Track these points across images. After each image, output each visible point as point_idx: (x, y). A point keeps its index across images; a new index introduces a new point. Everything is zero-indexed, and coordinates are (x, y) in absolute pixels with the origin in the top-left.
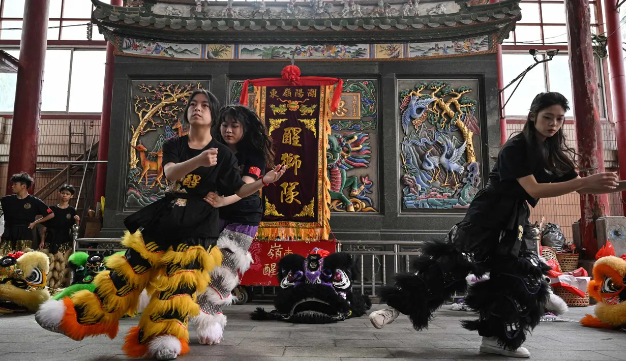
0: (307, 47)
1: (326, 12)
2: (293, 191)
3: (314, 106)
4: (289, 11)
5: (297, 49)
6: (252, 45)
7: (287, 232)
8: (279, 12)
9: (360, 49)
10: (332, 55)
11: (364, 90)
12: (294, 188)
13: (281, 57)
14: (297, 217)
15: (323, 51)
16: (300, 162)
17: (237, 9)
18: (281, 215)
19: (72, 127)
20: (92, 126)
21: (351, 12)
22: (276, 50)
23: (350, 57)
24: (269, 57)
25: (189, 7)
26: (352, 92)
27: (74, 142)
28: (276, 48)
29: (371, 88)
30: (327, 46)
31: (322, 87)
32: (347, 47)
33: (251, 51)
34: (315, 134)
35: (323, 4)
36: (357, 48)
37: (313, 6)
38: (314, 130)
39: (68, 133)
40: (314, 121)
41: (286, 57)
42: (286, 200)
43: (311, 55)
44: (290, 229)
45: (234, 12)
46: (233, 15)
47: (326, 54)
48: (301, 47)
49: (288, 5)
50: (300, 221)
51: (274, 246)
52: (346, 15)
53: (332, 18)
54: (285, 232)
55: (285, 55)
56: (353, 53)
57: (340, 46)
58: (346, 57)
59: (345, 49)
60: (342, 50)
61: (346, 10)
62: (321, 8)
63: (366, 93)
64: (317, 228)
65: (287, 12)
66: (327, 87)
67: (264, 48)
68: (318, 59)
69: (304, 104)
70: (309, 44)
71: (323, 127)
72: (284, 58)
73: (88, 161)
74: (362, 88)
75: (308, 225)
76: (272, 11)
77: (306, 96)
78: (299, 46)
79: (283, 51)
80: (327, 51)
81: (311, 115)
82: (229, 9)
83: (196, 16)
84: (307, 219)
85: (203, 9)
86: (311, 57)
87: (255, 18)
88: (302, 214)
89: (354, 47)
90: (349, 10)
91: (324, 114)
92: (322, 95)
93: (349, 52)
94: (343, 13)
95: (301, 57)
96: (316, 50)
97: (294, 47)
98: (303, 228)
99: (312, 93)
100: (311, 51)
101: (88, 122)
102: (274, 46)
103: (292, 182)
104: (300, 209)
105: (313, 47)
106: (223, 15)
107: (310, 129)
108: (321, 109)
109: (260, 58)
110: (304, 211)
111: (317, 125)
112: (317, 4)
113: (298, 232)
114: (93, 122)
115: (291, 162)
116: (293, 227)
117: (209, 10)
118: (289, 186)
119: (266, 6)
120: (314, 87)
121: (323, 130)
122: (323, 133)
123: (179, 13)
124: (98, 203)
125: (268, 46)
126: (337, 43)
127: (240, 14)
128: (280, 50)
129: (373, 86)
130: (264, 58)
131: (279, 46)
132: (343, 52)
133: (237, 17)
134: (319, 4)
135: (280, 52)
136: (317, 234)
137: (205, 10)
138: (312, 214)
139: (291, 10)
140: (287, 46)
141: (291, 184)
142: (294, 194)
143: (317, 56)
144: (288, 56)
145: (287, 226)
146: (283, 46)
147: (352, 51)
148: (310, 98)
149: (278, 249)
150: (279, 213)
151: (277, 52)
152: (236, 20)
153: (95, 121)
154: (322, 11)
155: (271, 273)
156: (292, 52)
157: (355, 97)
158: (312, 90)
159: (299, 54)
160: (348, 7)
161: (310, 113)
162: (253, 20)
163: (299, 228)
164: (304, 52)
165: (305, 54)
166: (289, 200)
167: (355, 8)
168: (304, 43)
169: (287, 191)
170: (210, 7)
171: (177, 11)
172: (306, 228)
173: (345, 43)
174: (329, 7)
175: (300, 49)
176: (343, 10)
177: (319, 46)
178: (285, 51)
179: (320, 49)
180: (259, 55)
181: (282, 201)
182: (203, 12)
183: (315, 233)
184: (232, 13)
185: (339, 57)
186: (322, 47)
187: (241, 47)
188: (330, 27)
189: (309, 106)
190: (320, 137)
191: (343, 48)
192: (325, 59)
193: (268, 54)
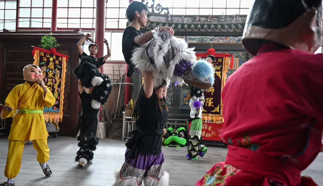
0: (217, 38)
1: (225, 20)
2: (211, 101)
3: (221, 66)
4: (209, 20)
5: (212, 39)
6: (193, 36)
7: (208, 118)
8: (204, 20)
9: (240, 38)
10: (227, 41)
11: (240, 57)
12: (211, 100)
13: (205, 42)
14: (212, 112)
15: (223, 39)
16: (214, 89)
17: (186, 19)
18: (206, 111)
19: (114, 67)
20: (121, 66)
21: (236, 21)
22: (203, 39)
23: (235, 42)
24: (200, 42)
25: (165, 17)
26: (235, 57)
27: (115, 74)
28: (203, 38)
29: (244, 56)
30: (225, 37)
31: (224, 58)
32: (234, 38)
33: (192, 39)
34: (220, 78)
35: (224, 17)
36: (239, 38)
37: (219, 18)
38: (220, 76)
39: (112, 69)
40: (220, 72)
41: (207, 42)
42: (208, 105)
43: (218, 41)
44: (209, 117)
45: (185, 20)
46: (184, 22)
47: (225, 41)
48: (214, 37)
49: (208, 17)
50: (213, 114)
51: (204, 124)
52: (234, 22)
53: (228, 23)
54: (207, 118)
55: (207, 41)
56: (237, 40)
57: (231, 37)
58: (234, 42)
59: (233, 39)
60: (232, 39)
61: (234, 20)
62: (223, 19)
63: (241, 58)
64: (220, 116)
65: (208, 20)
66: (226, 58)
67: (198, 38)
68: (221, 43)
69: (216, 65)
70: (217, 36)
71: (224, 75)
72: (206, 42)
73: (121, 83)
74: (240, 56)
75: (216, 115)
76: (201, 20)
77: (217, 62)
78: (213, 37)
79: (206, 39)
80: (226, 39)
81: (219, 70)
82: (183, 19)
83: (168, 22)
84: (216, 113)
85: (171, 19)
86: (218, 42)
87: (194, 23)
88: (214, 111)
89: (237, 38)
90: (235, 20)
91: (224, 69)
92: (224, 61)
93: (235, 40)
94: (233, 21)
95: (214, 42)
96: (221, 39)
97: (211, 37)
98: (214, 116)
99: (220, 60)
100: (218, 40)
101: (120, 65)
102: (202, 37)
103: (210, 98)
104: (213, 109)
105: (219, 37)
106: (180, 21)
107: (218, 76)
108: (223, 67)
109: (196, 42)
110: (215, 110)
111: (221, 74)
112: (221, 17)
113: (212, 118)
114: (121, 65)
115: (210, 90)
116: (210, 116)
117: (174, 19)
118: (209, 100)
119: (199, 17)
120: (220, 58)
121: (224, 76)
122: (224, 77)
123: (161, 21)
124: (129, 102)
125: (200, 37)
126: (230, 36)
127: (187, 21)
128: (205, 39)
129: (244, 55)
130: (198, 42)
131: (204, 37)
132: (232, 40)
133: (186, 23)
134: (222, 17)
135: (205, 40)
136: (220, 119)
137: (172, 19)
138: (218, 111)
139: (210, 19)
140: (208, 37)
141: (210, 99)
142: (211, 103)
143: (221, 41)
144: (208, 41)
145: (208, 116)
146: (207, 37)
147: (236, 40)
148: (218, 62)
149: (206, 126)
150: (205, 110)
151: (204, 39)
152: (186, 24)
153: (122, 64)
154: (223, 20)
155: (203, 135)
156: (210, 39)
157: (236, 60)
158: (220, 59)
159: (213, 41)
160: (235, 18)
161: (219, 69)
162: (193, 24)
163: (213, 116)
164: (215, 40)
165: (216, 41)
166: (209, 105)
167: (238, 19)
168: (216, 36)
169: (208, 101)
170: (174, 18)
171: (160, 20)
172: (215, 116)
173: (233, 36)
174: (227, 18)
175: (213, 38)
176: (233, 20)
177: (222, 37)
178: (207, 39)
179: (222, 39)
180: (196, 41)
181: (206, 105)
182: (171, 20)
183: (219, 118)
184: (184, 21)
185: (230, 42)
186: (223, 37)
187: (188, 37)
188: (228, 30)
189: (218, 66)
190: (222, 79)
191: (232, 38)
192: (224, 43)
193: (199, 40)
